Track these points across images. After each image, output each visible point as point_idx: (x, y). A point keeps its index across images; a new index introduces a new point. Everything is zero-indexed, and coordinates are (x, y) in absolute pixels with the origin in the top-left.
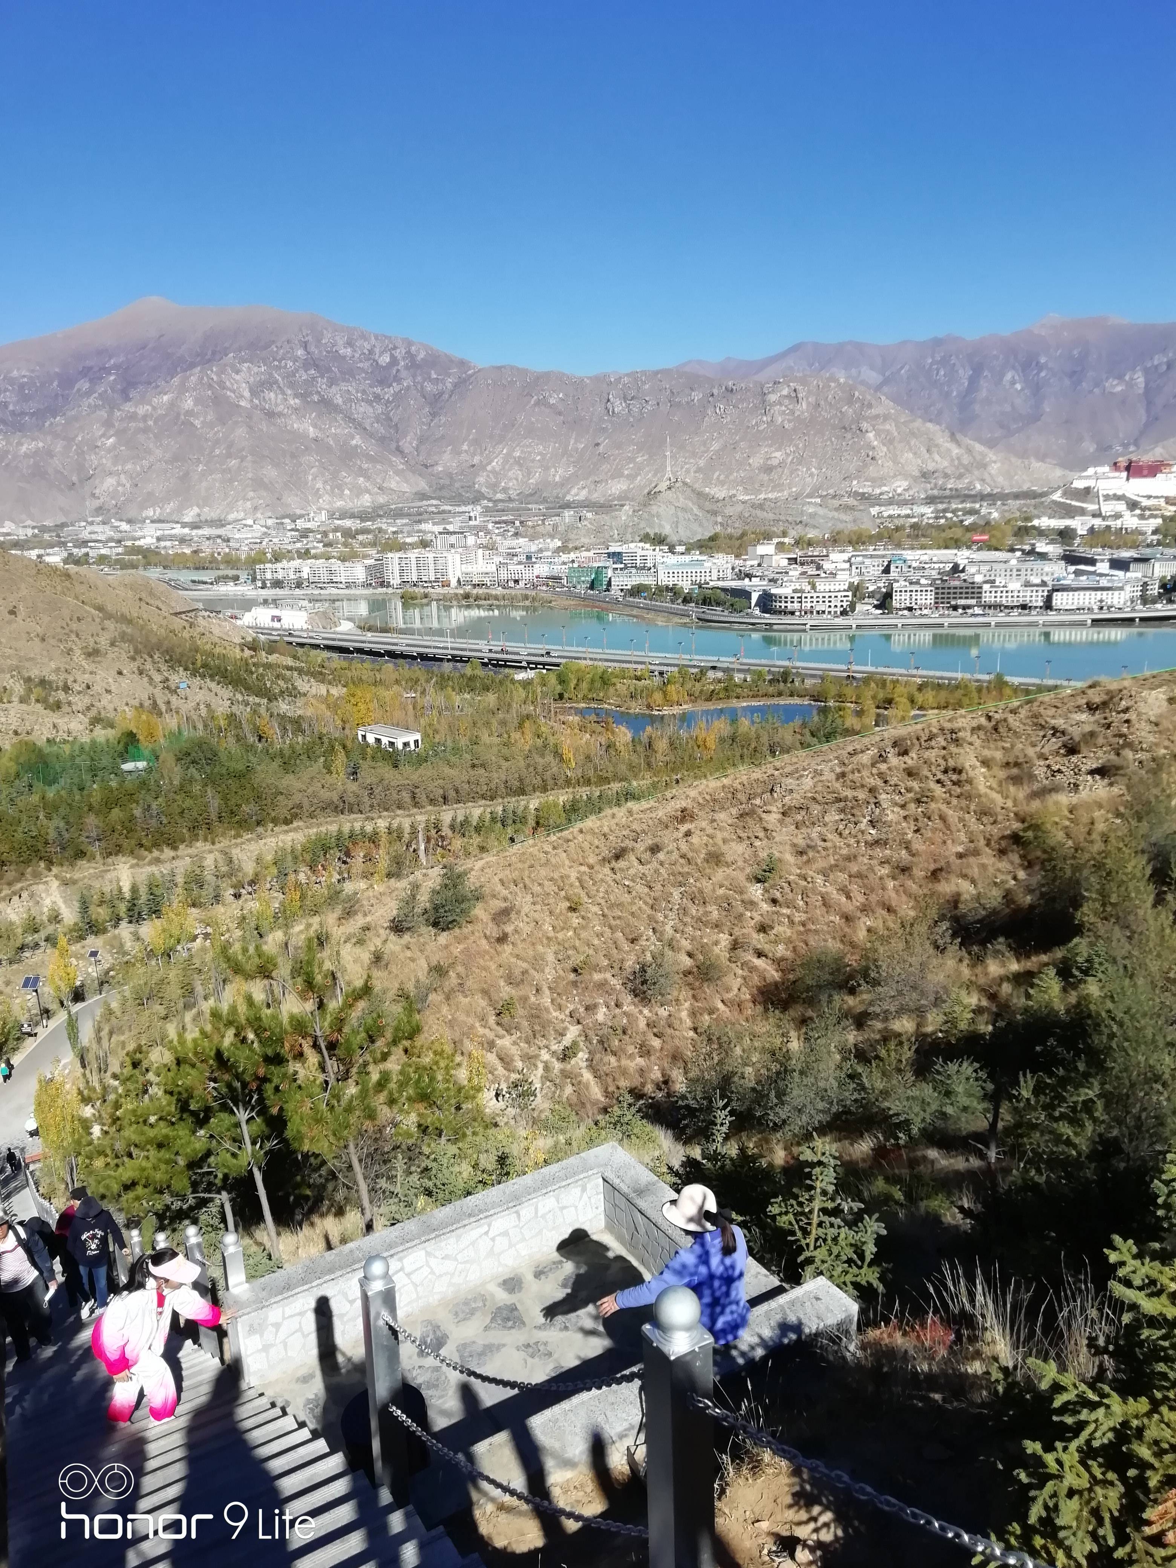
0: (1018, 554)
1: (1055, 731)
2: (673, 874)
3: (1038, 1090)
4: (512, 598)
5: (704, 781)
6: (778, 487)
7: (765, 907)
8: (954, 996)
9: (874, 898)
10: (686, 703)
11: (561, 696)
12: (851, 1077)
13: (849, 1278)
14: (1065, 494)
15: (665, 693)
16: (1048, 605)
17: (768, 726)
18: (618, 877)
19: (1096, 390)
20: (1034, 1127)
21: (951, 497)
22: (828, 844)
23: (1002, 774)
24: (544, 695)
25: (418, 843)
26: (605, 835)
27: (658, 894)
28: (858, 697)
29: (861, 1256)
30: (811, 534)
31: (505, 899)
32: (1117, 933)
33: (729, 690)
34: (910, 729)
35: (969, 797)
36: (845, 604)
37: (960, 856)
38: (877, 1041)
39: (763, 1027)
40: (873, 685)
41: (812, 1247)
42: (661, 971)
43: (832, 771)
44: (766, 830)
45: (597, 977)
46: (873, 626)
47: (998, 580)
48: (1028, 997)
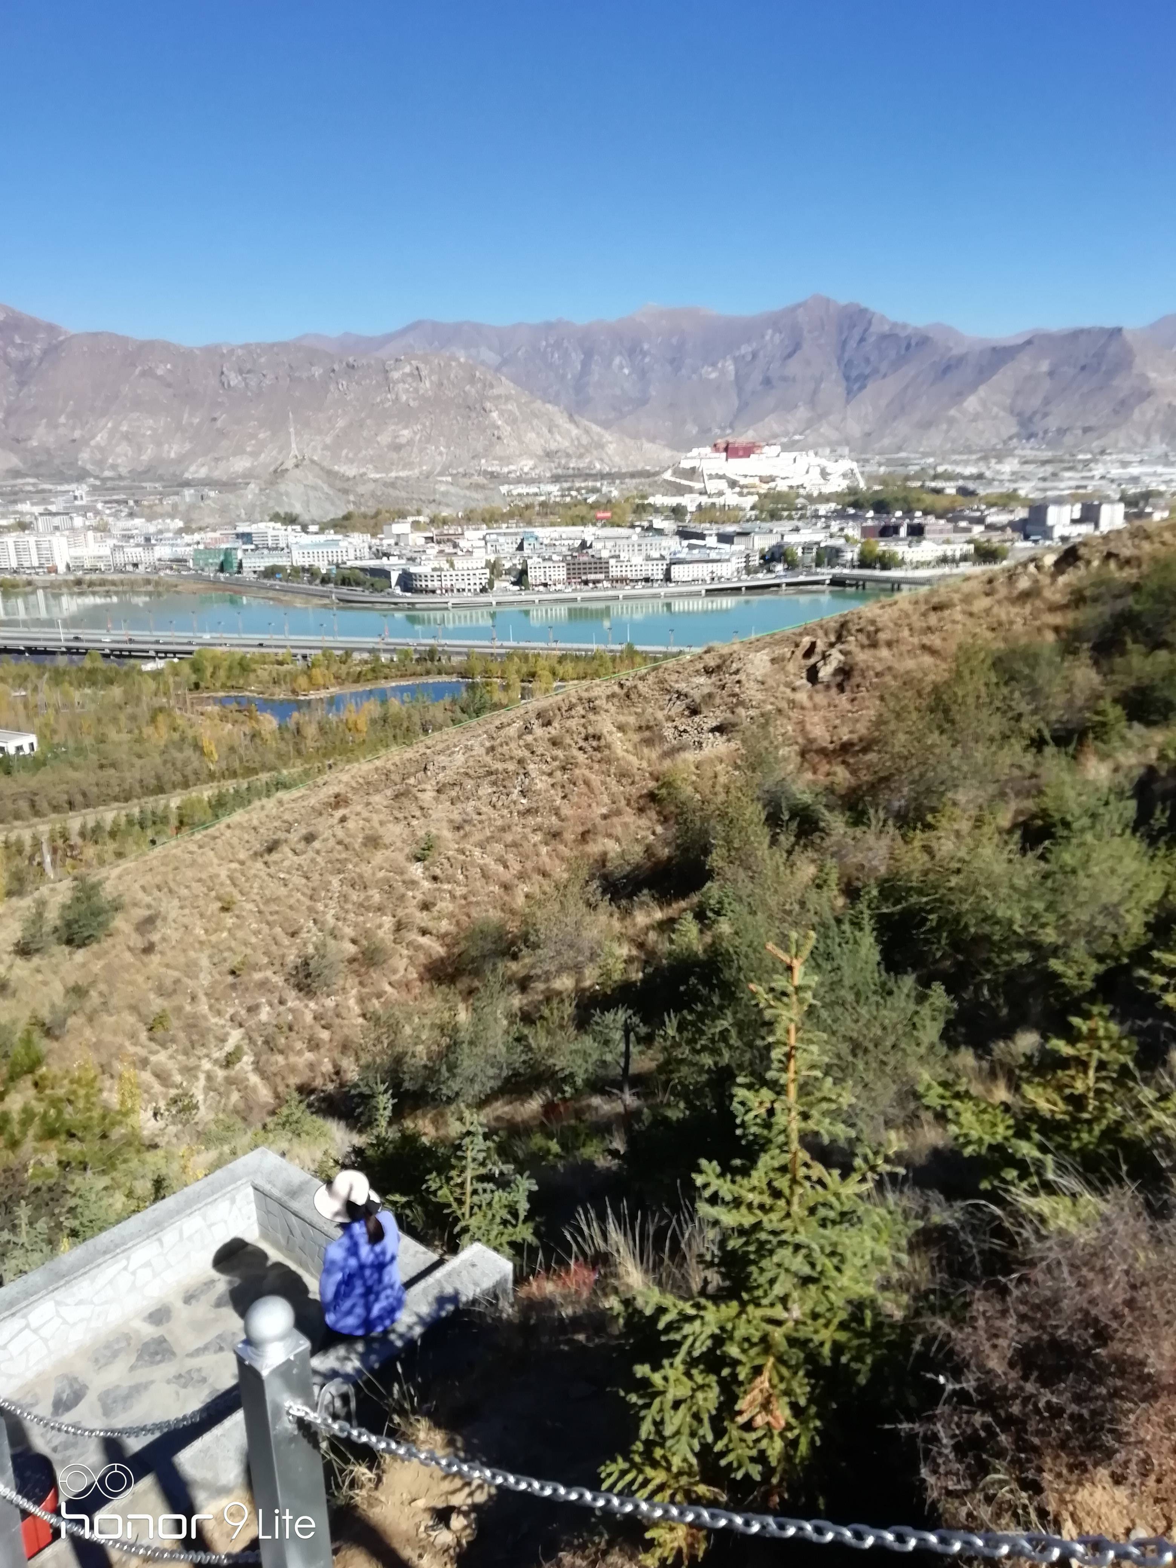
0: (638, 530)
1: (679, 694)
2: (330, 862)
3: (680, 1028)
4: (132, 583)
5: (356, 765)
6: (408, 465)
7: (427, 885)
8: (606, 949)
9: (529, 865)
10: (333, 685)
11: (197, 686)
12: (518, 1040)
13: (505, 1239)
14: (674, 473)
15: (310, 678)
16: (668, 578)
17: (419, 706)
18: (272, 870)
19: (694, 377)
20: (682, 1061)
21: (574, 476)
22: (483, 817)
23: (636, 737)
24: (178, 686)
25: (42, 856)
26: (255, 829)
27: (316, 884)
28: (503, 672)
29: (515, 1214)
30: (445, 513)
31: (149, 906)
32: (742, 874)
33: (376, 671)
34: (551, 700)
35: (609, 761)
36: (484, 582)
37: (605, 817)
38: (541, 1002)
39: (432, 1004)
40: (516, 659)
41: (467, 1215)
42: (325, 962)
43: (482, 745)
44: (422, 808)
45: (257, 976)
46: (512, 603)
47: (622, 555)
48: (672, 941)
